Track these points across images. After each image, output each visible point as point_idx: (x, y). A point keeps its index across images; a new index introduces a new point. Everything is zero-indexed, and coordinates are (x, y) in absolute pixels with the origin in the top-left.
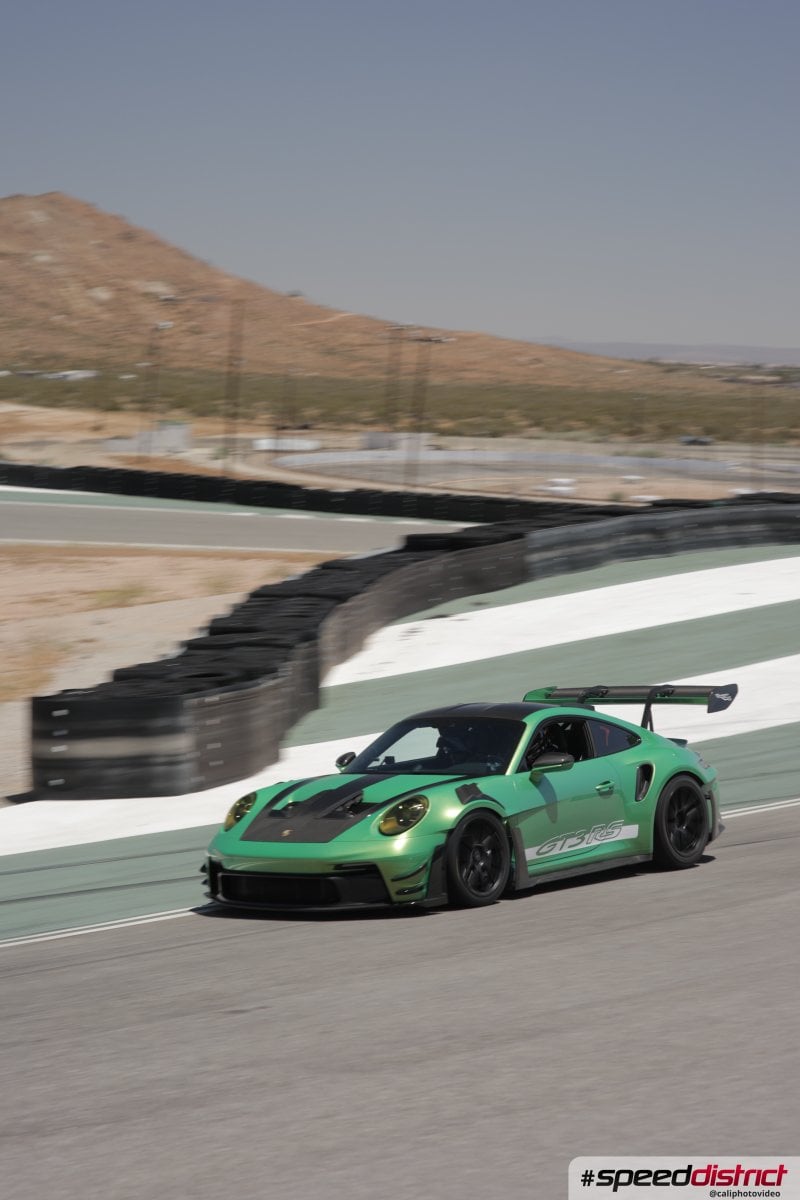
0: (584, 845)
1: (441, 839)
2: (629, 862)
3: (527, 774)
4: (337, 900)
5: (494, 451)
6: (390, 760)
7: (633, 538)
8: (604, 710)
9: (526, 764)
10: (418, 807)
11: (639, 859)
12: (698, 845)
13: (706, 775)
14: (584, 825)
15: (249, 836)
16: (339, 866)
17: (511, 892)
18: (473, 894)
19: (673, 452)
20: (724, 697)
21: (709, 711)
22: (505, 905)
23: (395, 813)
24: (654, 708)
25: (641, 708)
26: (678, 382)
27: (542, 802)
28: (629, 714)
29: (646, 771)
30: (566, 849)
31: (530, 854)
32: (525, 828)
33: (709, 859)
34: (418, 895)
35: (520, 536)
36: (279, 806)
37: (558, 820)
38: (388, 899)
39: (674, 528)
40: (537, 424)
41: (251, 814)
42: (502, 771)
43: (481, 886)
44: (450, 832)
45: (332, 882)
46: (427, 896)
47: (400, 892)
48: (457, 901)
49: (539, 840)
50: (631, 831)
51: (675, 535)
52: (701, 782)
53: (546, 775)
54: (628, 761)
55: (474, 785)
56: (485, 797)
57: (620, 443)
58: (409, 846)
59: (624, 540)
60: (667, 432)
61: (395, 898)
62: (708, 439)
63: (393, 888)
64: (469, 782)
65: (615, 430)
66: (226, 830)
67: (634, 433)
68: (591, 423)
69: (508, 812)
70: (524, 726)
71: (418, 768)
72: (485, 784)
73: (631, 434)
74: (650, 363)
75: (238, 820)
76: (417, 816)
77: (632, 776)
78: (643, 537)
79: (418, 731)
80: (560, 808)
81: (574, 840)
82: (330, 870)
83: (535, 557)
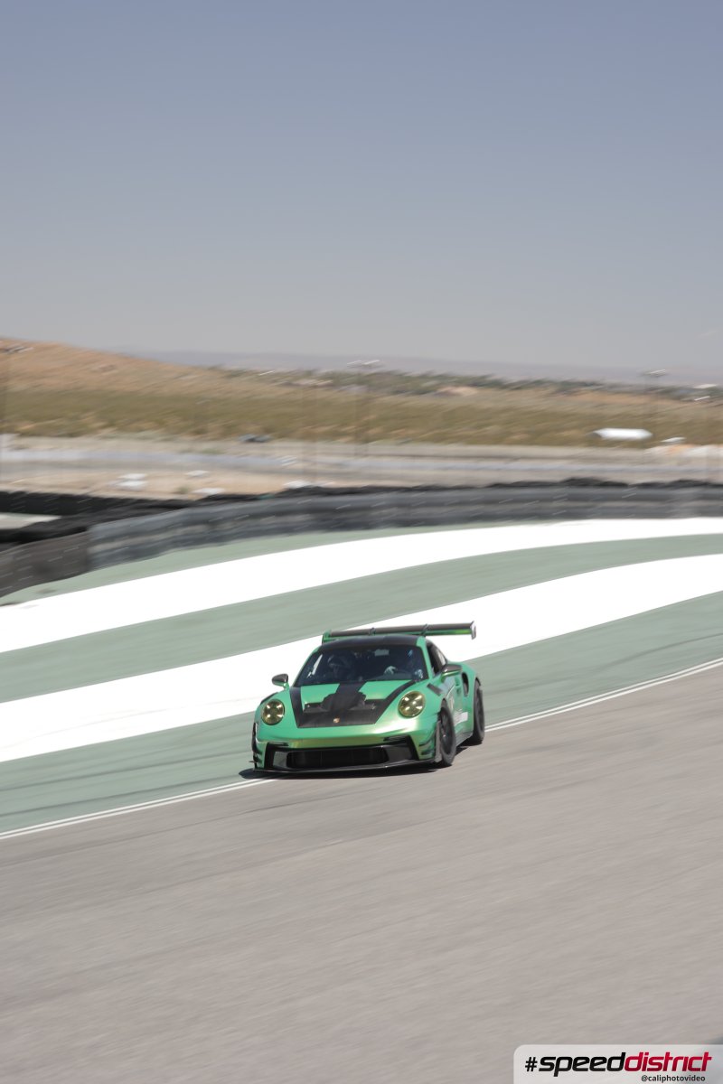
5: (70, 450)
7: (189, 529)
16: (386, 739)
19: (234, 449)
23: (404, 703)
26: (240, 387)
34: (430, 755)
35: (82, 529)
39: (225, 520)
40: (111, 425)
44: (438, 714)
45: (384, 750)
47: (423, 753)
51: (228, 526)
57: (185, 442)
58: (421, 724)
59: (180, 532)
60: (229, 432)
61: (421, 757)
62: (267, 436)
63: (419, 750)
65: (181, 431)
67: (200, 433)
68: (160, 424)
73: (198, 433)
74: (213, 369)
76: (422, 704)
78: (199, 528)
82: (382, 741)
83: (99, 548)
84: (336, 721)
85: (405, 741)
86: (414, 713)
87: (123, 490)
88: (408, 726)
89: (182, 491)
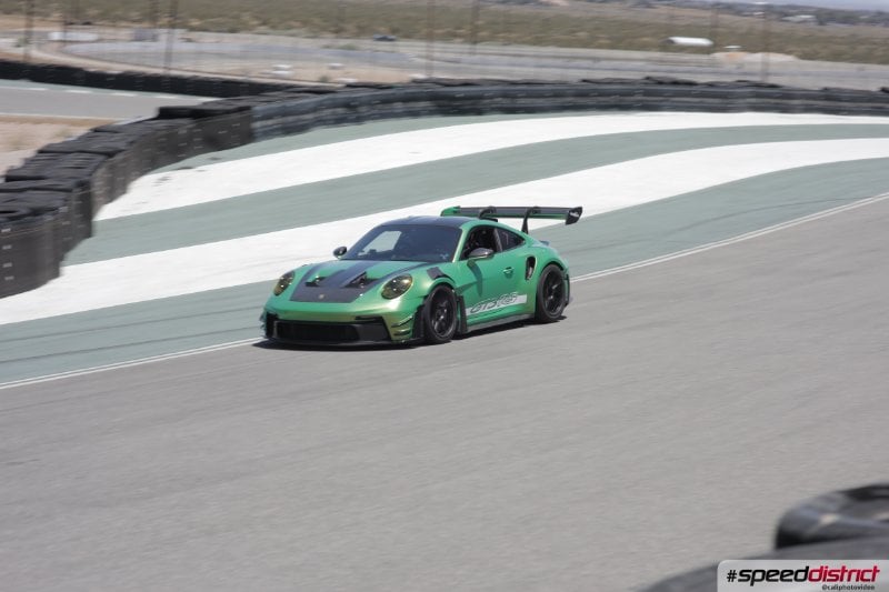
0: (496, 307)
1: (420, 302)
2: (522, 318)
3: (465, 262)
4: (357, 339)
6: (372, 252)
8: (503, 222)
9: (465, 256)
10: (406, 281)
11: (526, 316)
12: (559, 309)
13: (565, 262)
14: (497, 295)
15: (295, 298)
16: (358, 318)
17: (458, 336)
18: (438, 336)
20: (575, 215)
21: (567, 223)
22: (454, 343)
23: (391, 285)
24: (530, 221)
25: (522, 220)
27: (474, 279)
28: (515, 224)
29: (531, 261)
30: (486, 310)
31: (468, 312)
32: (466, 295)
33: (563, 318)
34: (406, 336)
36: (310, 280)
37: (483, 290)
38: (389, 338)
41: (293, 285)
42: (450, 259)
43: (442, 330)
44: (426, 297)
45: (354, 328)
46: (413, 337)
47: (396, 334)
48: (428, 340)
49: (472, 305)
50: (522, 299)
52: (562, 269)
53: (477, 262)
54: (519, 254)
55: (437, 268)
56: (445, 276)
58: (402, 305)
61: (394, 337)
63: (392, 331)
64: (434, 266)
66: (277, 294)
69: (458, 285)
70: (460, 231)
71: (394, 257)
72: (444, 268)
75: (284, 289)
76: (407, 287)
77: (523, 264)
79: (386, 233)
80: (485, 283)
81: (490, 304)
82: (353, 320)
84: (322, 296)
85: (378, 321)
86: (399, 293)
87: (276, 77)
88: (393, 305)
89: (324, 80)
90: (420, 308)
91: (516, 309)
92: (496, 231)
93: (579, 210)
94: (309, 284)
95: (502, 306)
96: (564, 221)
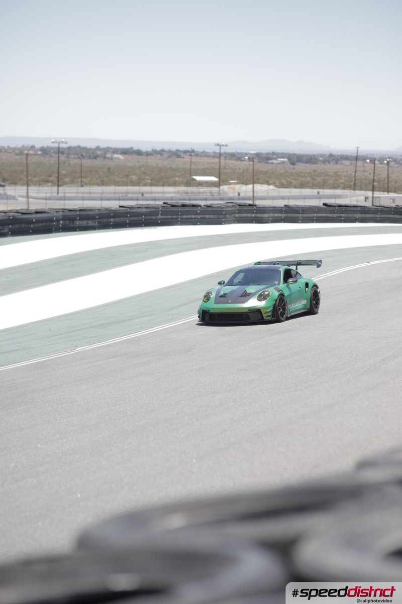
1: (274, 302)
2: (305, 311)
3: (285, 285)
4: (249, 319)
6: (240, 282)
10: (267, 293)
11: (307, 311)
12: (317, 308)
14: (296, 300)
16: (249, 310)
17: (287, 319)
18: (281, 318)
20: (319, 263)
21: (318, 267)
22: (286, 322)
23: (260, 295)
24: (298, 267)
27: (290, 293)
29: (307, 285)
32: (288, 300)
34: (270, 318)
38: (263, 319)
41: (213, 297)
42: (279, 284)
43: (282, 316)
44: (276, 300)
45: (248, 315)
46: (272, 318)
47: (267, 317)
48: (277, 320)
49: (290, 304)
50: (305, 302)
52: (318, 288)
53: (289, 285)
56: (281, 290)
58: (267, 303)
61: (265, 318)
63: (264, 315)
64: (276, 286)
66: (205, 302)
69: (285, 295)
70: (280, 272)
72: (279, 287)
75: (208, 299)
76: (268, 296)
77: (304, 286)
81: (294, 304)
82: (247, 311)
84: (230, 301)
85: (258, 311)
86: (265, 298)
88: (261, 304)
90: (275, 305)
91: (303, 306)
92: (292, 271)
93: (321, 261)
94: (221, 296)
95: (298, 305)
96: (316, 266)
